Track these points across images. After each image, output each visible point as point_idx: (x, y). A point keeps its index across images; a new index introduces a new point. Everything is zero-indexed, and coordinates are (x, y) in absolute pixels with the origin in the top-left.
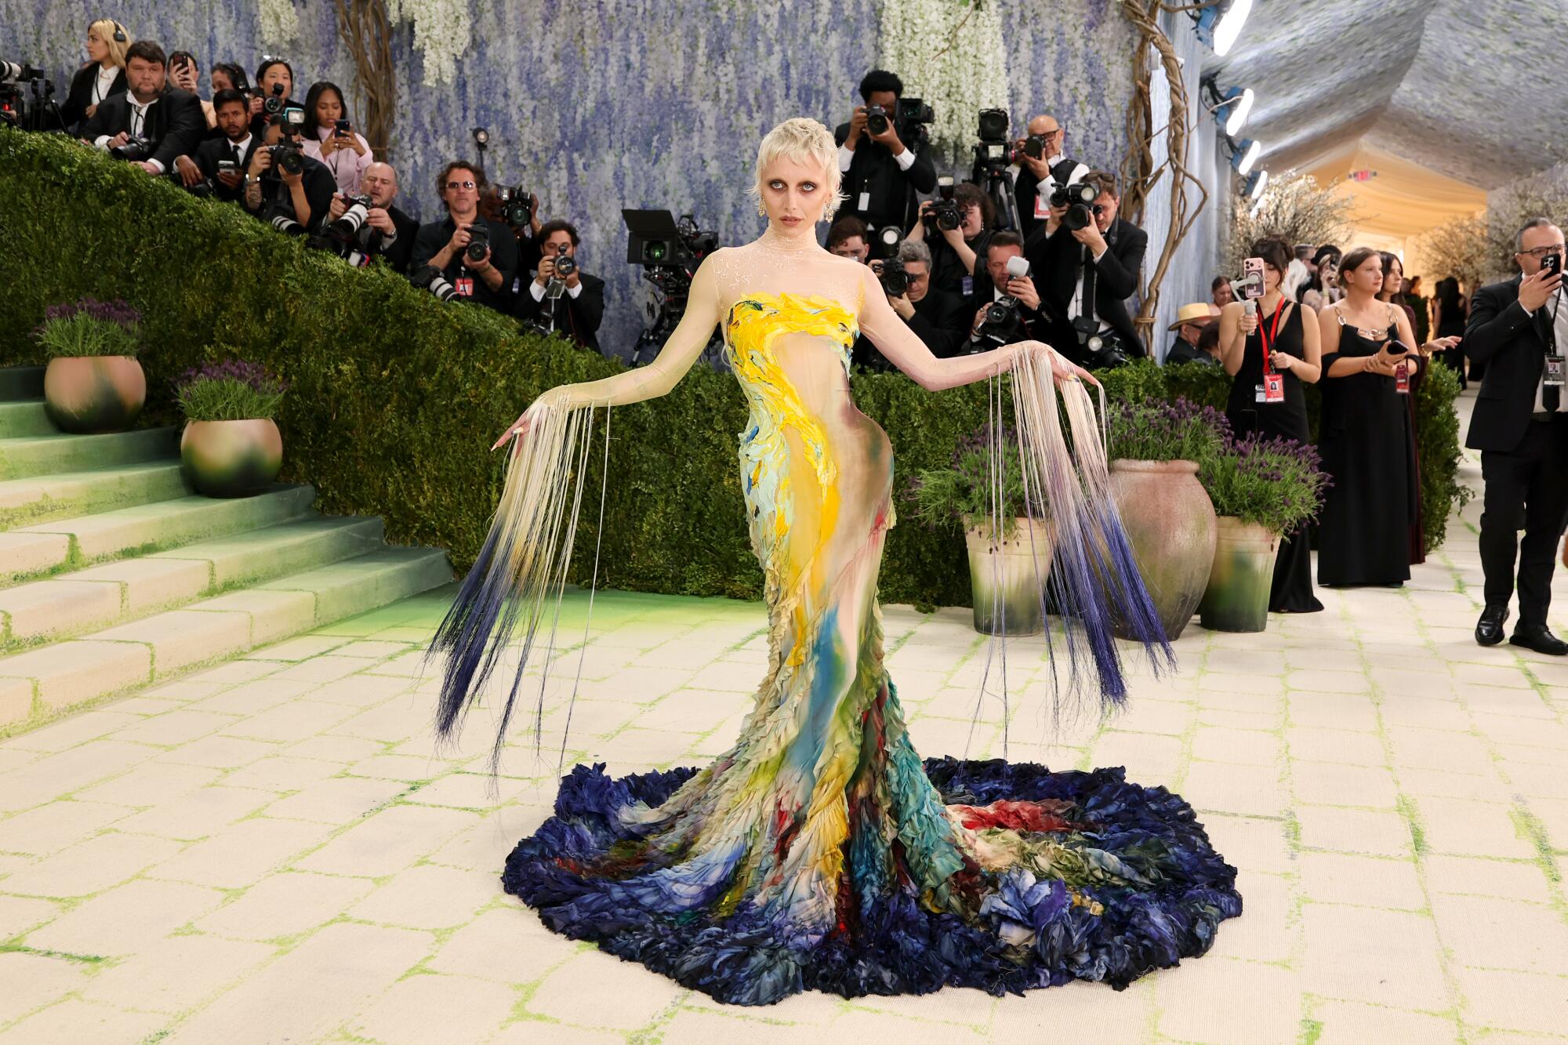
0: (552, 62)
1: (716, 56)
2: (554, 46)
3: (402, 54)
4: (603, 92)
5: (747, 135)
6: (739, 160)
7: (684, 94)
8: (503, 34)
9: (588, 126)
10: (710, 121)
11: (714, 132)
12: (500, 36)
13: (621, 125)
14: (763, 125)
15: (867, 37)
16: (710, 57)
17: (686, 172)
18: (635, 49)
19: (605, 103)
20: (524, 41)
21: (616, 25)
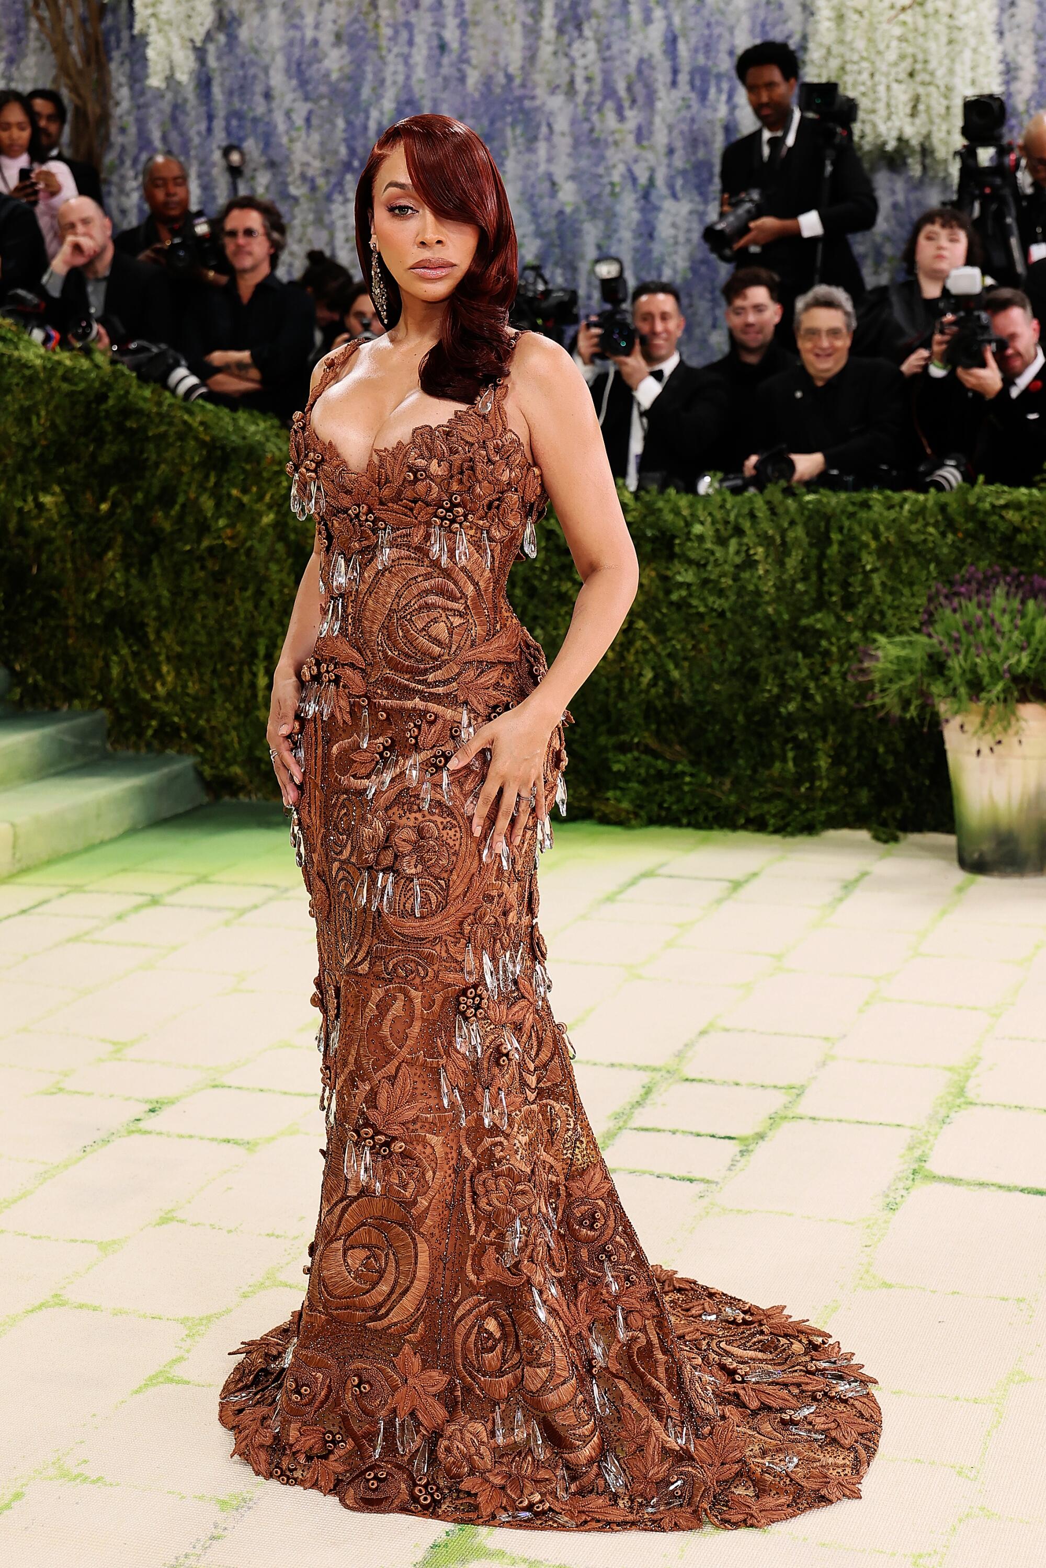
0: (334, 46)
1: (570, 28)
2: (335, 22)
3: (119, 41)
4: (407, 86)
5: (616, 143)
6: (605, 180)
7: (523, 85)
8: (262, 8)
10: (562, 124)
11: (568, 140)
12: (257, 10)
14: (639, 128)
16: (560, 30)
18: (452, 23)
20: (292, 16)
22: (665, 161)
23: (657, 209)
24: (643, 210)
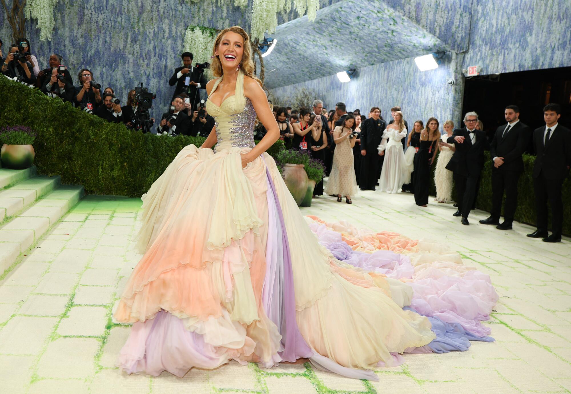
0: (81, 38)
1: (134, 42)
2: (81, 33)
4: (97, 48)
6: (140, 73)
7: (123, 52)
8: (64, 27)
9: (92, 58)
10: (131, 61)
11: (132, 64)
12: (63, 27)
13: (103, 59)
14: (147, 64)
15: (179, 42)
16: (132, 42)
17: (123, 75)
18: (108, 37)
19: (98, 52)
20: (71, 30)
21: (102, 29)
22: (152, 71)
23: (150, 80)
24: (147, 80)
